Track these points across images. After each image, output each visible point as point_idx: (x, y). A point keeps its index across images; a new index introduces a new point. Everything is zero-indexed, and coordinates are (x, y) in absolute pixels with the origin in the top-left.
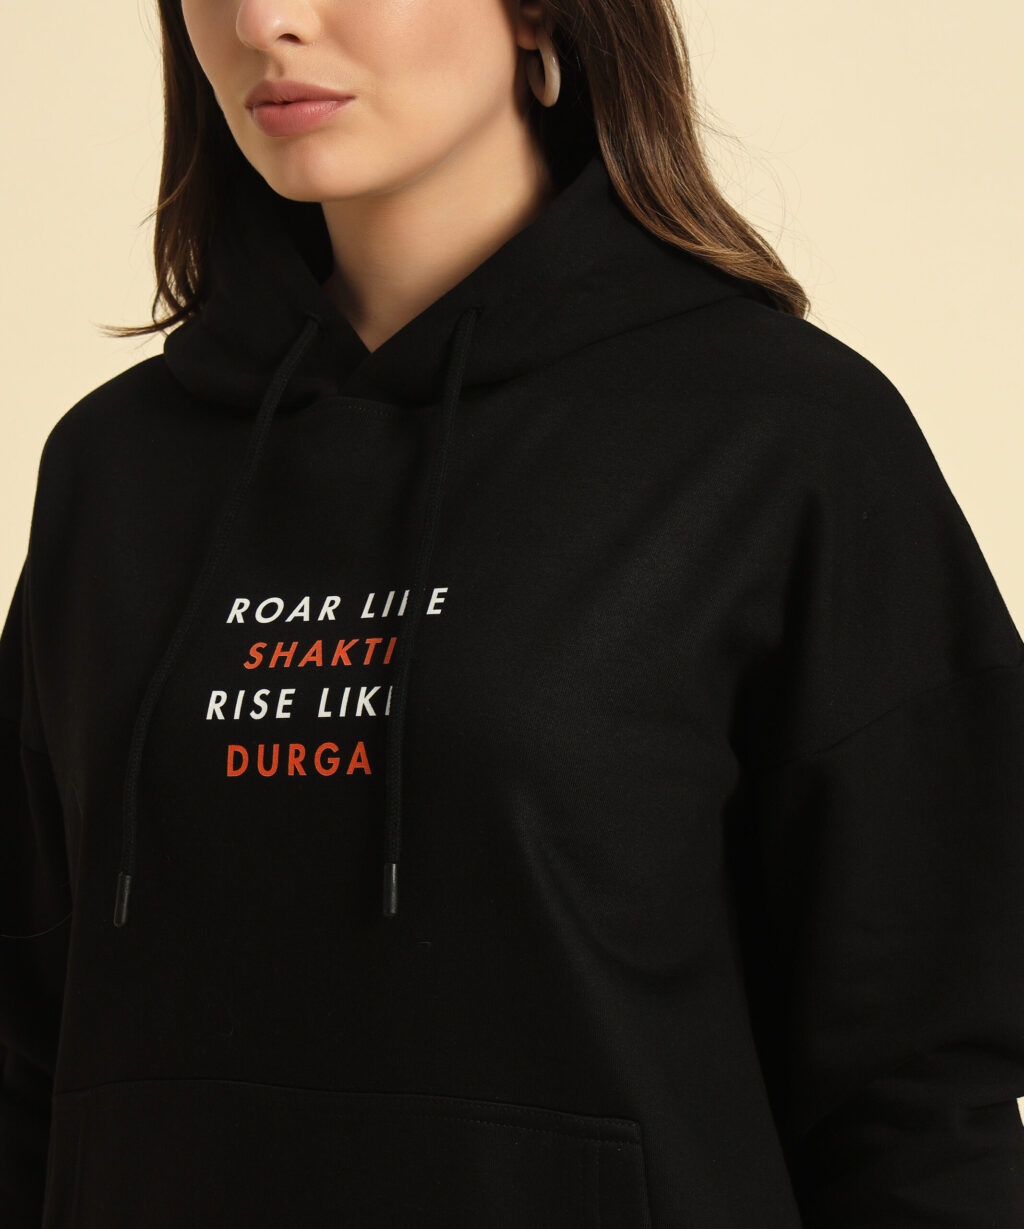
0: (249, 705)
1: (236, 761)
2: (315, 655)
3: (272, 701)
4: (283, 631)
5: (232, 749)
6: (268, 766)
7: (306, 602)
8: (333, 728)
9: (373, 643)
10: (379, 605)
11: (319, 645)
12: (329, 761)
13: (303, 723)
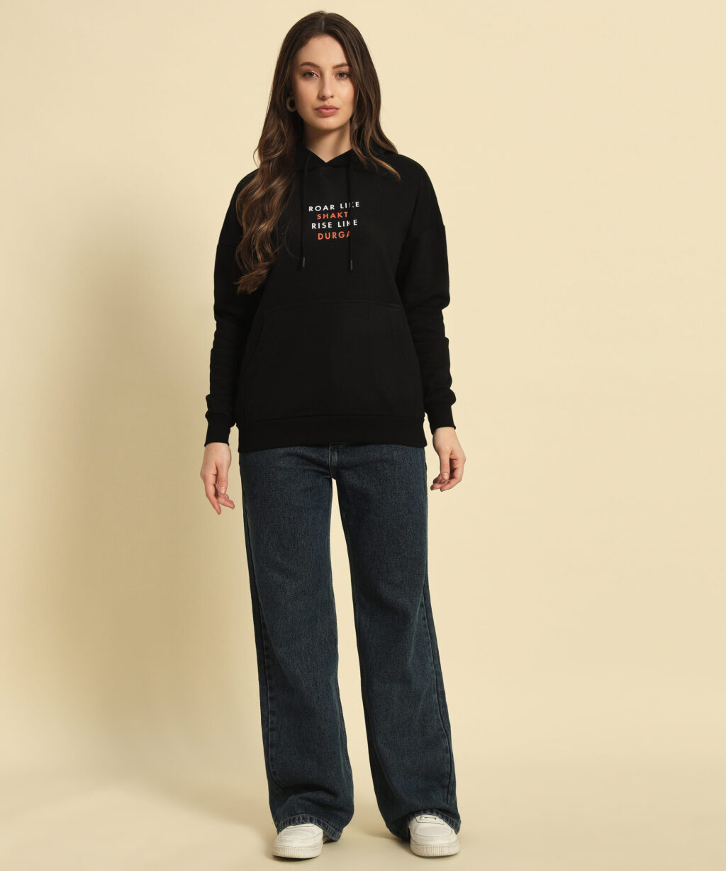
0: (321, 226)
1: (320, 237)
2: (333, 215)
3: (327, 225)
5: (319, 234)
6: (328, 237)
7: (326, 206)
8: (342, 229)
9: (346, 213)
10: (344, 206)
11: (333, 214)
12: (342, 235)
13: (335, 228)
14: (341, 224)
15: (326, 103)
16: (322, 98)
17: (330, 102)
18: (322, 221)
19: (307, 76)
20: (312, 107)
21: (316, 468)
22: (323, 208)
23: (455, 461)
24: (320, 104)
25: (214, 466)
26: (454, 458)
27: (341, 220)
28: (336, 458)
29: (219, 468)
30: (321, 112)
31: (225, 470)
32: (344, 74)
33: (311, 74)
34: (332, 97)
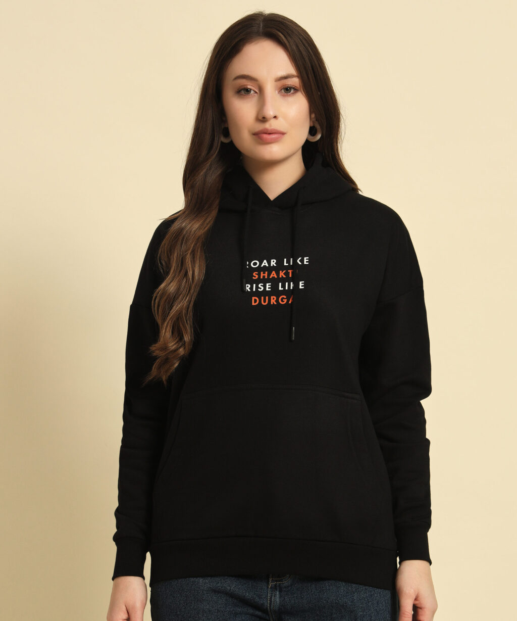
0: (257, 287)
1: (255, 301)
2: (274, 274)
3: (265, 286)
4: (260, 269)
5: (253, 298)
6: (265, 302)
7: (265, 261)
8: (284, 292)
9: (290, 271)
10: (288, 262)
11: (274, 272)
12: (283, 300)
13: (275, 291)
14: (283, 286)
15: (267, 126)
16: (263, 119)
17: (272, 125)
18: (257, 282)
19: (243, 92)
20: (249, 131)
21: (251, 611)
22: (261, 263)
23: (420, 610)
24: (260, 127)
25: (124, 609)
26: (419, 606)
27: (283, 281)
28: (277, 599)
29: (130, 612)
30: (261, 138)
31: (139, 613)
32: (291, 88)
33: (248, 91)
34: (275, 117)
